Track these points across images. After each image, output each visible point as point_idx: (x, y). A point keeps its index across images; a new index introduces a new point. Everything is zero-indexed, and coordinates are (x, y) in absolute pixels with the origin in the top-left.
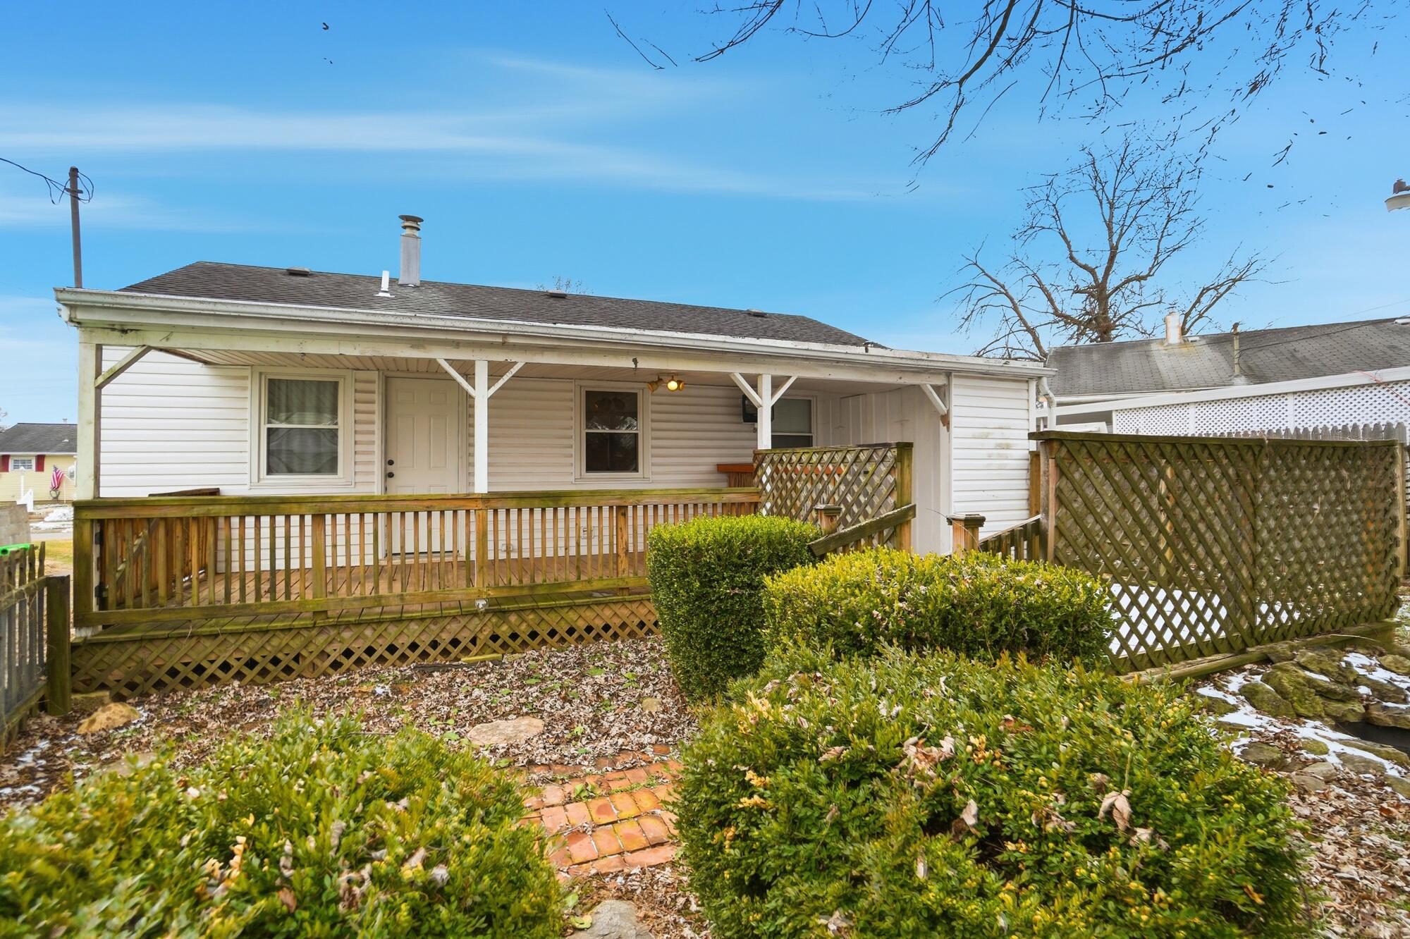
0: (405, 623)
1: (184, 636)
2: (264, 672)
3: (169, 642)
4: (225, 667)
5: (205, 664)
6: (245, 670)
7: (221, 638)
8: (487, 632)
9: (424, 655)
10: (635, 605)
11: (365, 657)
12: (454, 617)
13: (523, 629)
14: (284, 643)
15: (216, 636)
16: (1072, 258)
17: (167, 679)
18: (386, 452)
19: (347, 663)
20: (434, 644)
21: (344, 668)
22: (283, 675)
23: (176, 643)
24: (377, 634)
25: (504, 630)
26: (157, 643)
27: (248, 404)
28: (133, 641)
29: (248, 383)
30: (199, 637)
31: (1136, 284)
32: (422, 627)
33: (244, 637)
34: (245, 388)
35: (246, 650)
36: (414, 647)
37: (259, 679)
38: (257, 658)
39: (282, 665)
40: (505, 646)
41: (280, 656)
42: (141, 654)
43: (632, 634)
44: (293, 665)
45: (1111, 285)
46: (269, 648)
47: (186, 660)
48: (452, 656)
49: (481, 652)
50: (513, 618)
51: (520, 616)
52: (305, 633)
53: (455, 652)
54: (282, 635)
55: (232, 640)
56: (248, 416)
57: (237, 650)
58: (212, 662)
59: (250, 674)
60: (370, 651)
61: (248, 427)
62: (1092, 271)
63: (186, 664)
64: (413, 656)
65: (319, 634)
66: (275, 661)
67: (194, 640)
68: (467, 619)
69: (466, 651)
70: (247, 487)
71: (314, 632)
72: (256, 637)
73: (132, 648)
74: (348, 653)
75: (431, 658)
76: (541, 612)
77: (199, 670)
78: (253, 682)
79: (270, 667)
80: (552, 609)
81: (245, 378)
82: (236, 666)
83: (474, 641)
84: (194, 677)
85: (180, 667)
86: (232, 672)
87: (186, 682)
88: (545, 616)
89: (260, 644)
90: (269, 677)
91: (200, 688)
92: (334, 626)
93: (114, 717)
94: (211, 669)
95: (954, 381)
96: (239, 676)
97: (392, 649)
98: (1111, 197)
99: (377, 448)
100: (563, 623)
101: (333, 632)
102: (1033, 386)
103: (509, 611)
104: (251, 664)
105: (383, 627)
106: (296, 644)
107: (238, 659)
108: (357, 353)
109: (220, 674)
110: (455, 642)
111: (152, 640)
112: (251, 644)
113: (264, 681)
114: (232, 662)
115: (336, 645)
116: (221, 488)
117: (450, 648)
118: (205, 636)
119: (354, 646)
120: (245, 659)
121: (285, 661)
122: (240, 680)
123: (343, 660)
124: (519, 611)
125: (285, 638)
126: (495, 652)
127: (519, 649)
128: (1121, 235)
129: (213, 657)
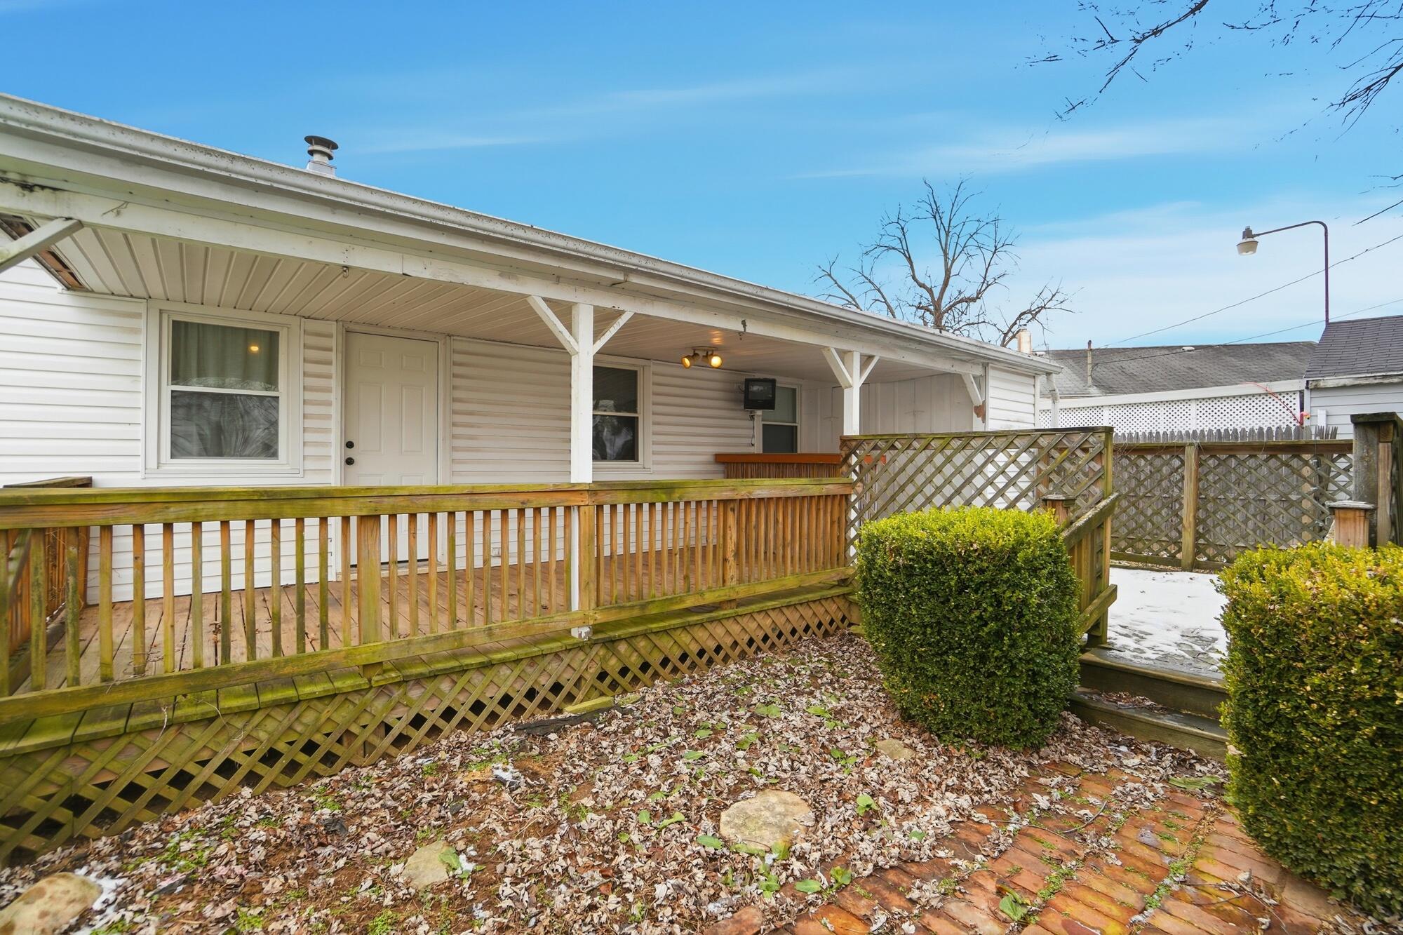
0: (495, 669)
1: (155, 727)
2: (293, 767)
3: (124, 741)
4: (227, 768)
5: (191, 768)
6: (261, 769)
7: (221, 721)
8: (594, 670)
9: (520, 710)
10: (746, 619)
11: (441, 723)
12: (556, 654)
13: (634, 661)
14: (324, 718)
15: (211, 720)
16: (914, 277)
17: (121, 805)
18: (345, 429)
19: (418, 735)
20: (531, 694)
21: (412, 743)
22: (321, 769)
23: (139, 741)
24: (458, 688)
25: (613, 665)
26: (100, 746)
27: (141, 354)
28: (52, 749)
29: (142, 323)
30: (178, 725)
31: (965, 304)
32: (517, 672)
33: (258, 717)
34: (135, 331)
35: (262, 735)
36: (505, 701)
37: (284, 780)
38: (281, 746)
39: (319, 753)
40: (614, 685)
41: (318, 738)
42: (68, 770)
43: (743, 655)
44: (338, 750)
45: (945, 303)
46: (299, 728)
47: (158, 766)
48: (554, 707)
49: (587, 697)
50: (623, 647)
51: (630, 644)
52: (357, 699)
53: (556, 701)
54: (319, 705)
55: (238, 723)
56: (141, 372)
57: (249, 737)
58: (203, 763)
59: (270, 774)
60: (448, 714)
61: (141, 387)
62: (930, 291)
63: (156, 774)
64: (505, 713)
65: (377, 697)
66: (310, 748)
67: (173, 730)
68: (571, 654)
69: (570, 698)
70: (139, 476)
71: (370, 695)
72: (279, 714)
73: (49, 763)
74: (418, 721)
75: (527, 714)
76: (652, 637)
77: (181, 779)
78: (274, 786)
79: (302, 758)
80: (666, 632)
81: (137, 316)
82: (245, 763)
83: (577, 684)
84: (172, 793)
85: (146, 781)
86: (240, 774)
87: (158, 803)
88: (657, 642)
89: (286, 723)
90: (301, 773)
91: (185, 810)
92: (399, 684)
93: (54, 908)
94: (204, 775)
95: (991, 373)
96: (252, 779)
97: (477, 707)
98: (946, 225)
99: (334, 424)
100: (675, 647)
101: (397, 693)
102: (1041, 379)
103: (620, 640)
104: (271, 757)
105: (466, 677)
106: (341, 715)
107: (249, 753)
108: (427, 275)
109: (219, 781)
110: (556, 688)
111: (89, 741)
112: (271, 725)
113: (291, 782)
114: (239, 758)
115: (401, 711)
116: (95, 477)
117: (550, 697)
118: (191, 723)
119: (426, 709)
120: (261, 751)
121: (325, 745)
122: (252, 786)
123: (411, 732)
124: (628, 639)
125: (327, 711)
126: (602, 694)
127: (628, 687)
128: (954, 260)
129: (205, 755)
